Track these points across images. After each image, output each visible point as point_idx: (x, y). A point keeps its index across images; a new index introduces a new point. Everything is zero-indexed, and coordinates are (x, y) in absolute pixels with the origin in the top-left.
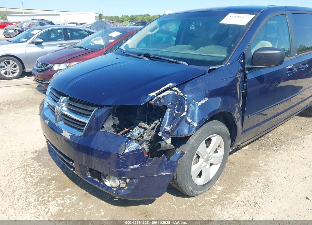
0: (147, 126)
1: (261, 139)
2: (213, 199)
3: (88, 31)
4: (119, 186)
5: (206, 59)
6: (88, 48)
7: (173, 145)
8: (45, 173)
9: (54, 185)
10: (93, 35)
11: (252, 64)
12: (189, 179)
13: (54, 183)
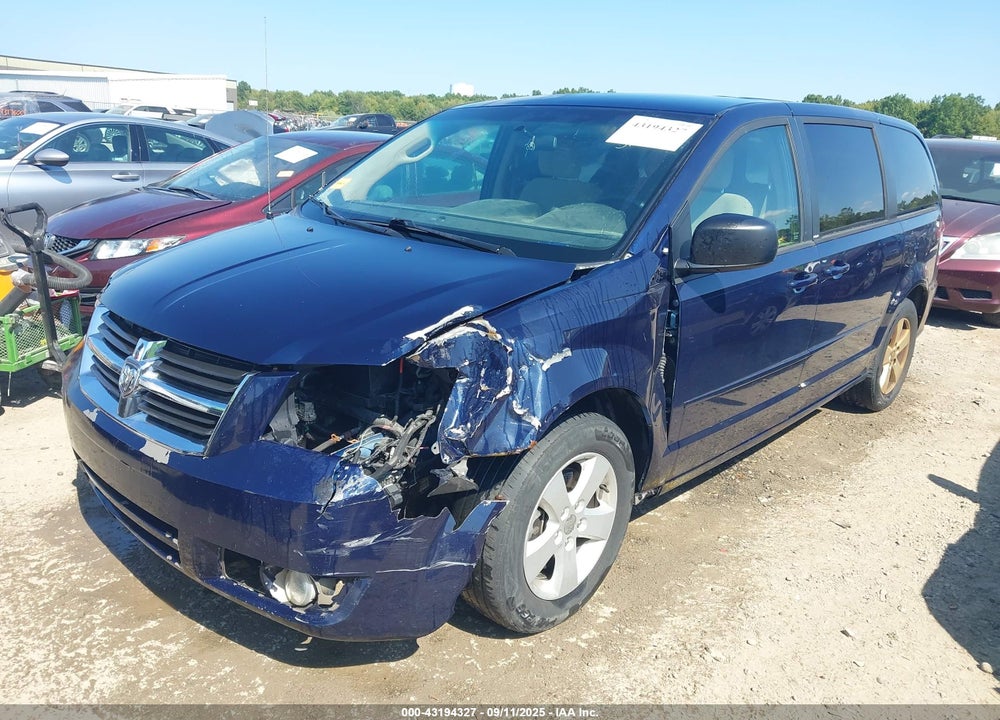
0: (398, 428)
1: (727, 475)
2: (586, 641)
3: (209, 140)
4: (315, 600)
5: (568, 242)
6: (209, 193)
7: (472, 481)
8: (74, 577)
9: (104, 611)
10: (225, 154)
11: (692, 259)
12: (517, 579)
13: (104, 607)
